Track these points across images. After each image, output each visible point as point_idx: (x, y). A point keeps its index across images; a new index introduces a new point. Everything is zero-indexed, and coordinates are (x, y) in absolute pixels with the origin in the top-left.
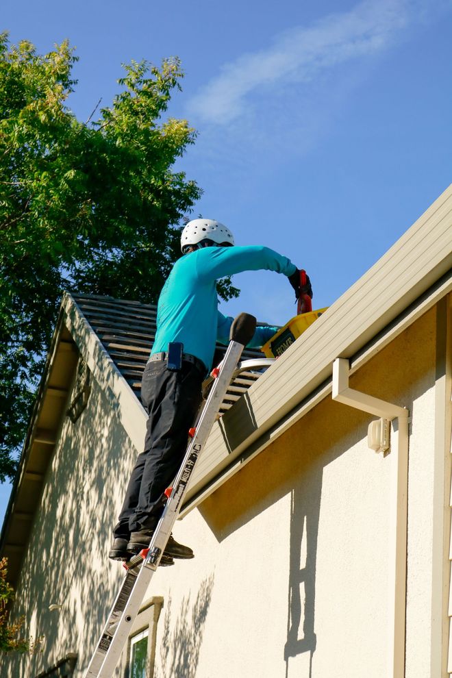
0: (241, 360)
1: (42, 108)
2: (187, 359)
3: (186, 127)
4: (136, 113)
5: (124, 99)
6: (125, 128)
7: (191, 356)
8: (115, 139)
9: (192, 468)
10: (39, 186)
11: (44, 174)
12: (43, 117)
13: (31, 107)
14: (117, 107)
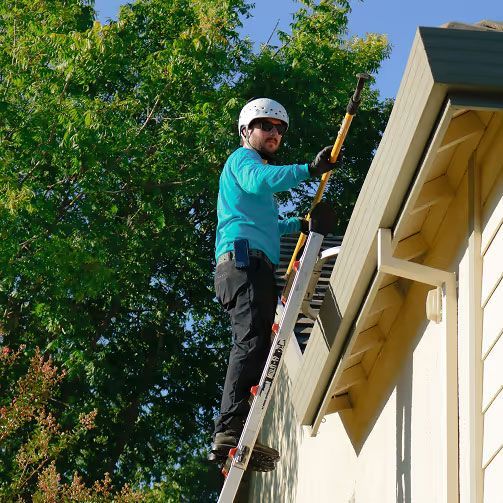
0: (322, 250)
1: (196, 35)
2: (254, 254)
3: (379, 41)
4: (313, 31)
5: (300, 16)
6: (300, 47)
7: (258, 251)
8: (291, 60)
9: (277, 364)
10: (201, 119)
11: (206, 104)
12: (197, 45)
13: (184, 35)
14: (294, 26)
